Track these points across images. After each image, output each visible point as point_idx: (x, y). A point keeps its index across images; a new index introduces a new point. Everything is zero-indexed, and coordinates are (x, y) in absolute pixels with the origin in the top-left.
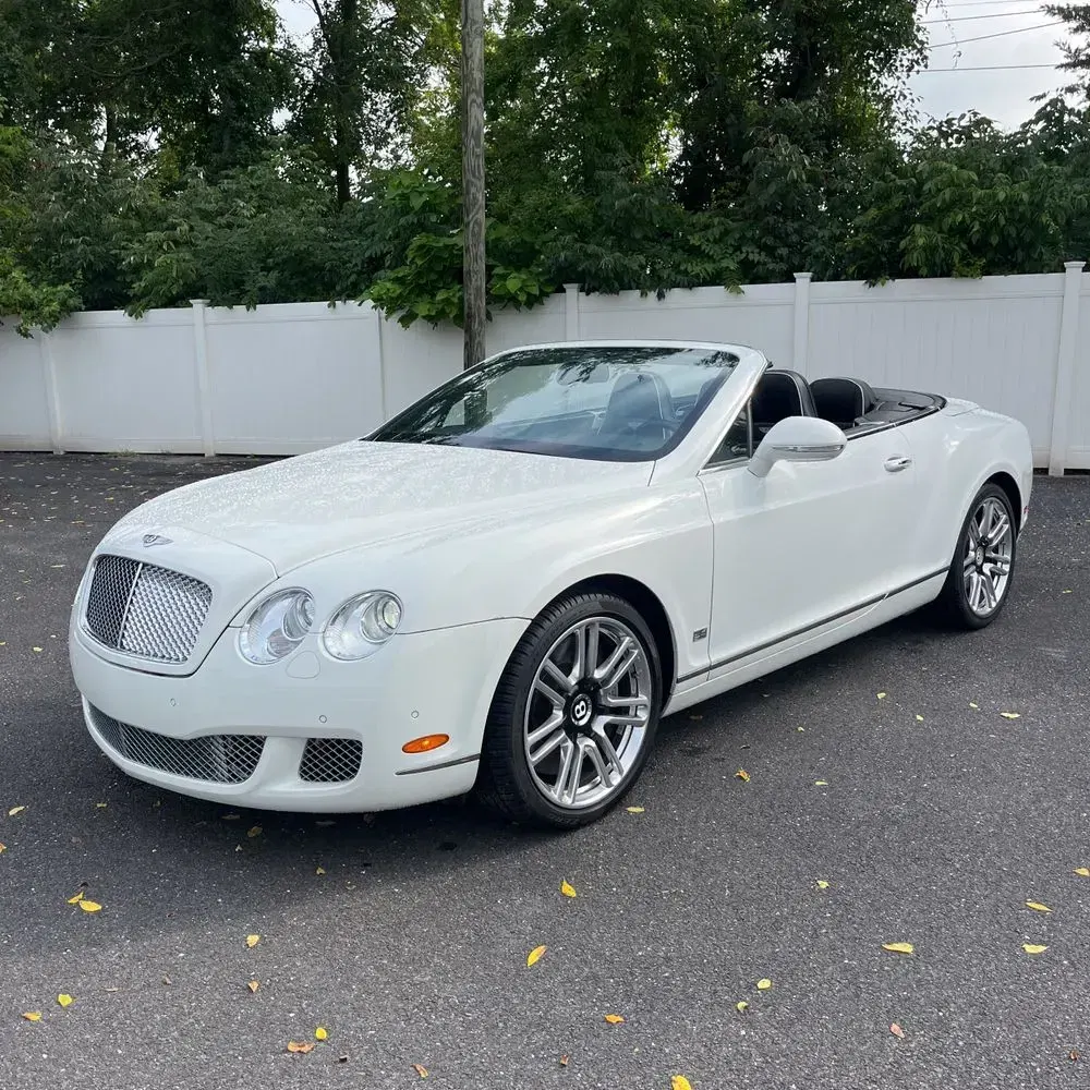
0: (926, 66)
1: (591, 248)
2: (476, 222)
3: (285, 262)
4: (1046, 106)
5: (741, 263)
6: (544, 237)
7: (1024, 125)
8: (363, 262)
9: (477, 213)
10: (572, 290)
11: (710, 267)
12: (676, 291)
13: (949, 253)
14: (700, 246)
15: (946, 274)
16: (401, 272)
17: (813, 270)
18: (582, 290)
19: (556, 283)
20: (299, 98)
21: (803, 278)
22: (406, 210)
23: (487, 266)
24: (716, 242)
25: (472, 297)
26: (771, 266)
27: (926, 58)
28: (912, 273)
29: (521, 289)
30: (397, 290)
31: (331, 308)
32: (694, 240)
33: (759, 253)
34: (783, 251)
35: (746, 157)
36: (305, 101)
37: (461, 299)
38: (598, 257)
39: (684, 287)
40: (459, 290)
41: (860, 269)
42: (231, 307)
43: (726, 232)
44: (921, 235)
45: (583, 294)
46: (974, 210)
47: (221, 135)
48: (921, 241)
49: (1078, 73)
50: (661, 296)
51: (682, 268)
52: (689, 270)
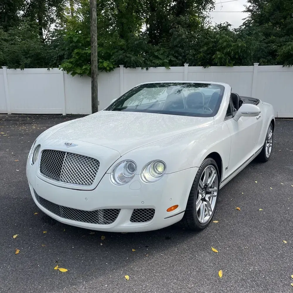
0: (214, 9)
1: (128, 55)
2: (95, 46)
3: (33, 56)
4: (246, 21)
5: (169, 60)
6: (113, 51)
7: (240, 26)
8: (58, 57)
9: (95, 43)
10: (122, 66)
11: (161, 61)
12: (152, 68)
13: (225, 59)
14: (158, 55)
15: (224, 65)
16: (72, 60)
17: (189, 63)
18: (124, 67)
19: (117, 64)
20: (26, 7)
21: (186, 65)
22: (72, 42)
23: (98, 59)
24: (162, 54)
25: (94, 68)
26: (178, 62)
27: (214, 7)
28: (215, 65)
29: (108, 66)
30: (70, 65)
31: (48, 70)
32: (156, 54)
33: (174, 58)
34: (180, 58)
35: (170, 31)
36: (28, 8)
37: (90, 69)
38: (130, 58)
39: (154, 67)
40: (89, 66)
41: (202, 63)
42: (15, 69)
43: (165, 52)
44: (219, 54)
45: (125, 68)
46: (232, 48)
47: (5, 17)
48: (219, 56)
49: (248, 13)
50: (147, 69)
51: (153, 61)
52: (155, 62)
